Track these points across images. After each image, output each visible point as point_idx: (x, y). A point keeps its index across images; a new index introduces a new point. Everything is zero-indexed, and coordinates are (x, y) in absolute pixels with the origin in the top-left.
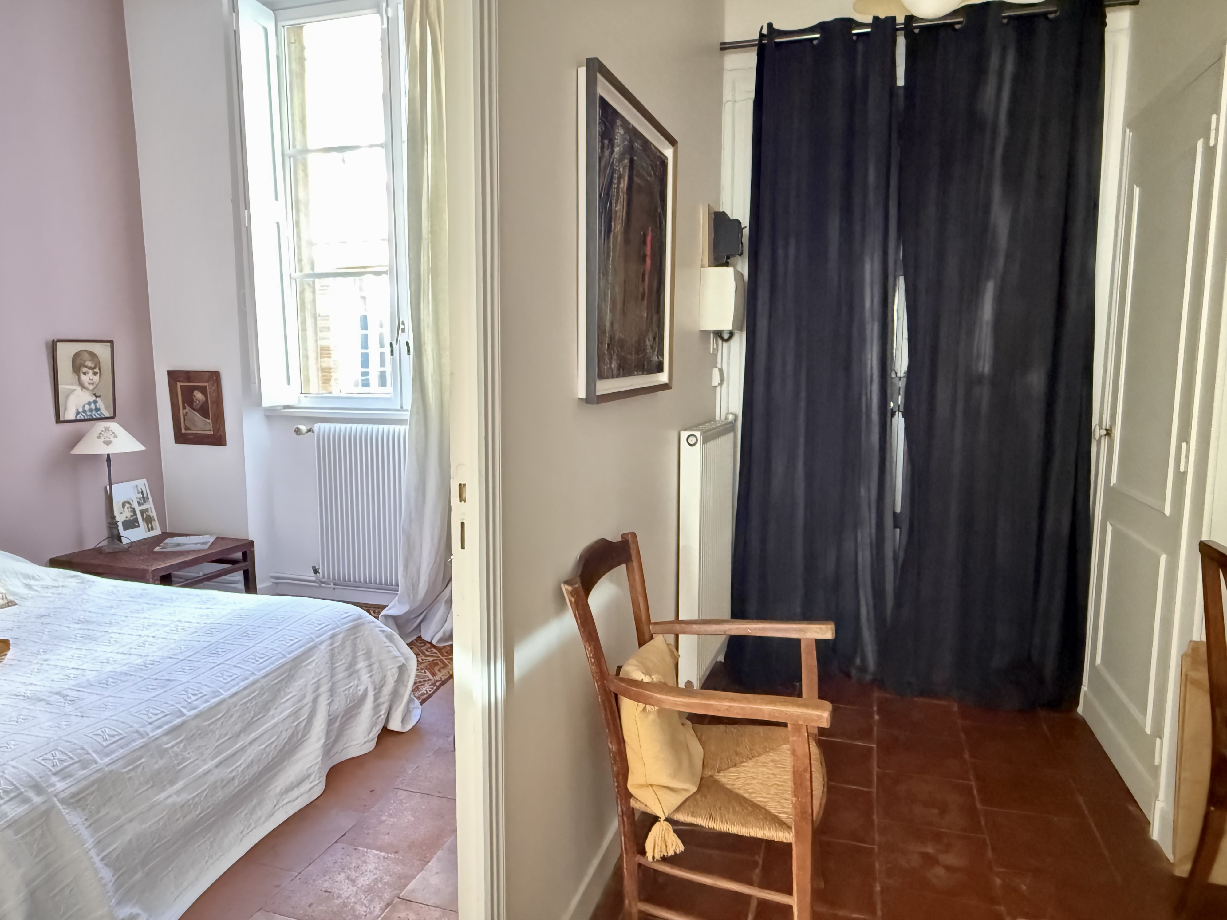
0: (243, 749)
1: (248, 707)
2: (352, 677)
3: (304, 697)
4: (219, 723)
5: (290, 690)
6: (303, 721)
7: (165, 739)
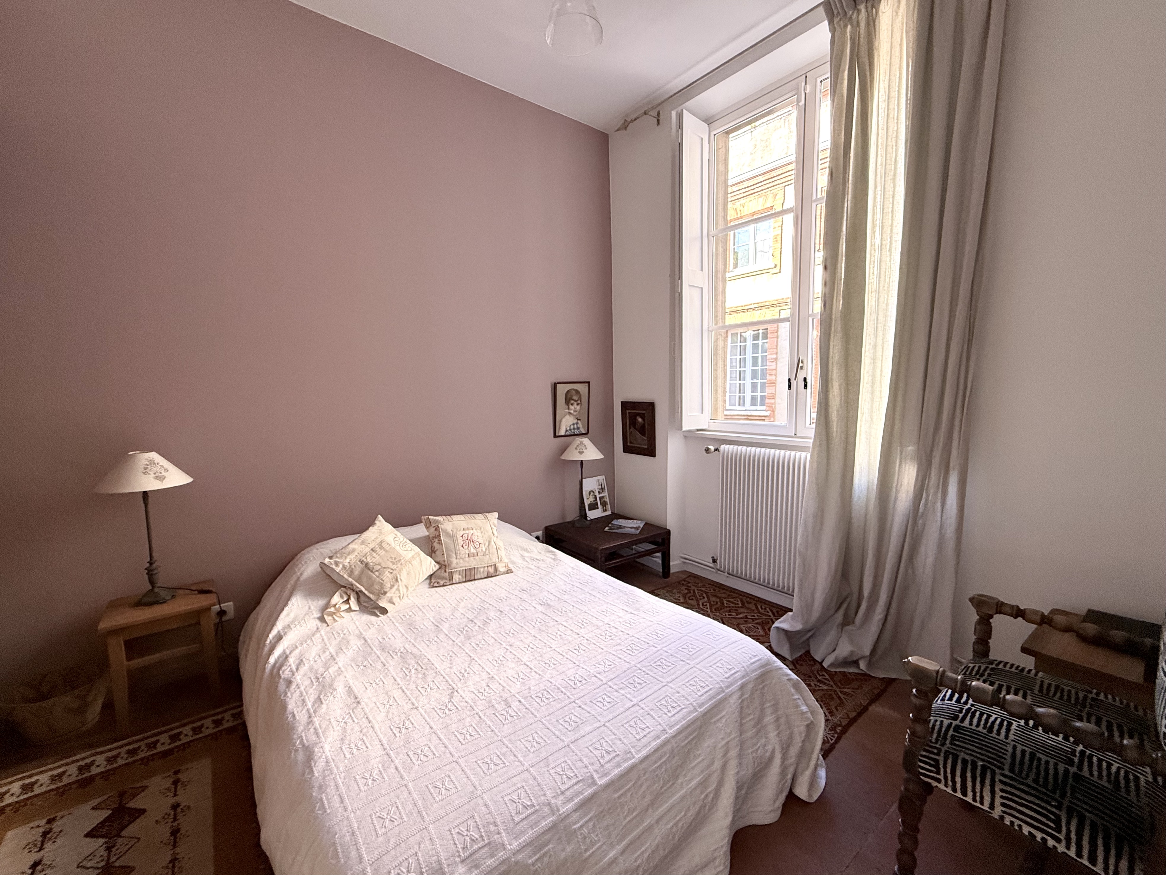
0: (649, 829)
1: (657, 775)
2: (760, 735)
3: (712, 763)
4: (629, 794)
5: (698, 753)
6: (710, 792)
7: (575, 816)
